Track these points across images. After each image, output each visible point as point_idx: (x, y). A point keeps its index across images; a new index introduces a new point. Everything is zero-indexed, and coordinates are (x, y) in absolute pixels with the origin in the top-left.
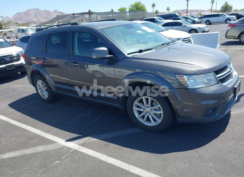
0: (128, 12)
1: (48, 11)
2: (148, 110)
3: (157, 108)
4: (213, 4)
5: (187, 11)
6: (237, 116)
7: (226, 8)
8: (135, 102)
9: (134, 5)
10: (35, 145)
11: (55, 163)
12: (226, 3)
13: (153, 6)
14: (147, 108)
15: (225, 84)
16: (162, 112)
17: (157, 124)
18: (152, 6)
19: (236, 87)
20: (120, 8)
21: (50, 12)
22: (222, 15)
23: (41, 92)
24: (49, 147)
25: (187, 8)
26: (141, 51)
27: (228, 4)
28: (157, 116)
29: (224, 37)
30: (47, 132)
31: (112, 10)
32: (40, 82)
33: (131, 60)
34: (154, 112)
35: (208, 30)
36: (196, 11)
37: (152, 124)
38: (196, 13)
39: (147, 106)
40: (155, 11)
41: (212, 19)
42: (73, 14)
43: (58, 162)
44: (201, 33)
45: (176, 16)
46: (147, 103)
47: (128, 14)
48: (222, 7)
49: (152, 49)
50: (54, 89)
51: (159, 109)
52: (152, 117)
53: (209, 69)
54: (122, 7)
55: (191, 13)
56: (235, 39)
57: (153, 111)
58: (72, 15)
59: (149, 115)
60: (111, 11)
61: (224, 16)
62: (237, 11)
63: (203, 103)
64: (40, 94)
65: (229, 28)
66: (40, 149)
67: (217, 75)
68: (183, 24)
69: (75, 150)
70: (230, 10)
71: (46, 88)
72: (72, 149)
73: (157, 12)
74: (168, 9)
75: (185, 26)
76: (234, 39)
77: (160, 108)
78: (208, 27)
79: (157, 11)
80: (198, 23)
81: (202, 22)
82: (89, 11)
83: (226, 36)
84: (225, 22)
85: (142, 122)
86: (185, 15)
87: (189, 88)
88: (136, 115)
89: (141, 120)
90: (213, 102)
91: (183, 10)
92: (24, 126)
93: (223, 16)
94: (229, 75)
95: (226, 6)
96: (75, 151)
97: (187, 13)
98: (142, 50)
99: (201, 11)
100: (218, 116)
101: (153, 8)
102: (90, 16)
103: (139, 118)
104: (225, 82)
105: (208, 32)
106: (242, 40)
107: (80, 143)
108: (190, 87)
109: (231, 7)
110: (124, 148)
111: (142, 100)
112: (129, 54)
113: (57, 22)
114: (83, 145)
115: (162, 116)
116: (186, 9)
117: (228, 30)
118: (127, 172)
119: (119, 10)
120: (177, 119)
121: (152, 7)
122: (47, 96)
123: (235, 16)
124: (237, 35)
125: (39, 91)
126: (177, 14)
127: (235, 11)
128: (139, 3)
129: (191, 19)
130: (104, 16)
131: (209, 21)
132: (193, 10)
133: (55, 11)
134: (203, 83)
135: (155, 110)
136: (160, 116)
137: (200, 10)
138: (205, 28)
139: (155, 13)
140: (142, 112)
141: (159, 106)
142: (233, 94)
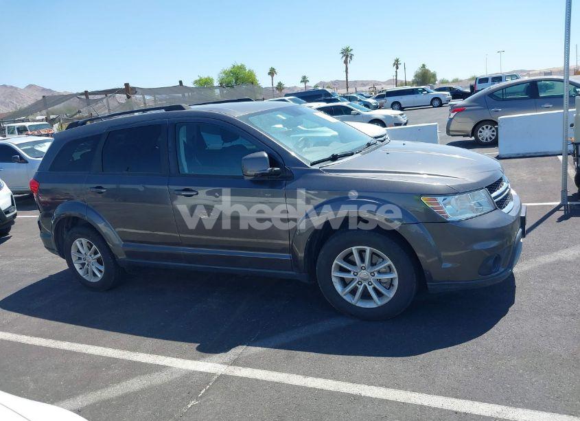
0: (217, 87)
1: (12, 87)
2: (363, 275)
3: (385, 268)
4: (397, 68)
5: (347, 84)
6: (526, 274)
7: (425, 77)
8: (335, 262)
9: (231, 71)
10: (118, 380)
11: (189, 406)
12: (424, 66)
13: (272, 72)
14: (362, 271)
15: (505, 210)
16: (395, 275)
17: (386, 301)
18: (269, 74)
19: (523, 215)
20: (198, 78)
21: (16, 88)
22: (424, 90)
23: (81, 269)
24: (157, 379)
25: (347, 77)
26: (334, 158)
27: (427, 68)
28: (385, 285)
29: (445, 133)
30: (134, 349)
31: (181, 82)
32: (80, 244)
33: (322, 174)
34: (377, 276)
35: (405, 121)
36: (364, 84)
37: (376, 303)
38: (367, 88)
39: (364, 265)
40: (275, 85)
41: (403, 100)
42: (86, 93)
43: (193, 403)
44: (393, 126)
45: (328, 94)
46: (363, 260)
47: (217, 91)
48: (416, 76)
49: (352, 154)
50: (122, 257)
51: (388, 271)
52: (375, 289)
53: (478, 183)
54: (204, 76)
55: (356, 88)
56: (467, 136)
57: (376, 274)
58: (82, 94)
59: (367, 285)
60: (179, 84)
61: (428, 93)
62: (447, 82)
63: (476, 247)
64: (81, 272)
65: (452, 115)
66: (135, 384)
67: (491, 193)
68: (352, 110)
69: (221, 375)
70: (432, 80)
71: (99, 255)
72: (214, 374)
73: (280, 87)
74: (304, 80)
75: (358, 114)
76: (464, 136)
77: (389, 267)
78: (404, 115)
79: (280, 84)
80: (376, 108)
81: (385, 104)
82: (127, 85)
83: (448, 132)
84: (431, 104)
85: (353, 302)
86: (344, 91)
87: (448, 220)
88: (338, 288)
89: (348, 298)
90: (494, 244)
91: (335, 81)
92: (65, 345)
93: (426, 92)
94: (508, 195)
95: (425, 73)
96: (223, 377)
97: (347, 88)
98: (337, 155)
99: (375, 84)
100: (503, 272)
101: (272, 77)
102: (129, 97)
103: (345, 295)
104: (504, 207)
105: (405, 124)
106: (480, 138)
107: (226, 360)
108: (451, 218)
109: (434, 76)
110: (331, 356)
111: (351, 253)
112: (313, 164)
113: (44, 112)
114: (235, 363)
115: (396, 283)
116: (345, 80)
117: (451, 120)
118: (357, 399)
119: (196, 82)
120: (429, 287)
121: (270, 77)
122: (99, 276)
123: (448, 93)
124: (469, 128)
125: (77, 267)
126: (329, 91)
127: (443, 82)
128: (242, 68)
129: (360, 101)
130: (164, 96)
131: (398, 103)
132: (356, 81)
133: (30, 86)
134: (472, 209)
135: (379, 272)
136: (391, 285)
137: (371, 81)
138: (399, 117)
139: (277, 88)
140: (353, 280)
141: (390, 262)
142: (521, 230)
